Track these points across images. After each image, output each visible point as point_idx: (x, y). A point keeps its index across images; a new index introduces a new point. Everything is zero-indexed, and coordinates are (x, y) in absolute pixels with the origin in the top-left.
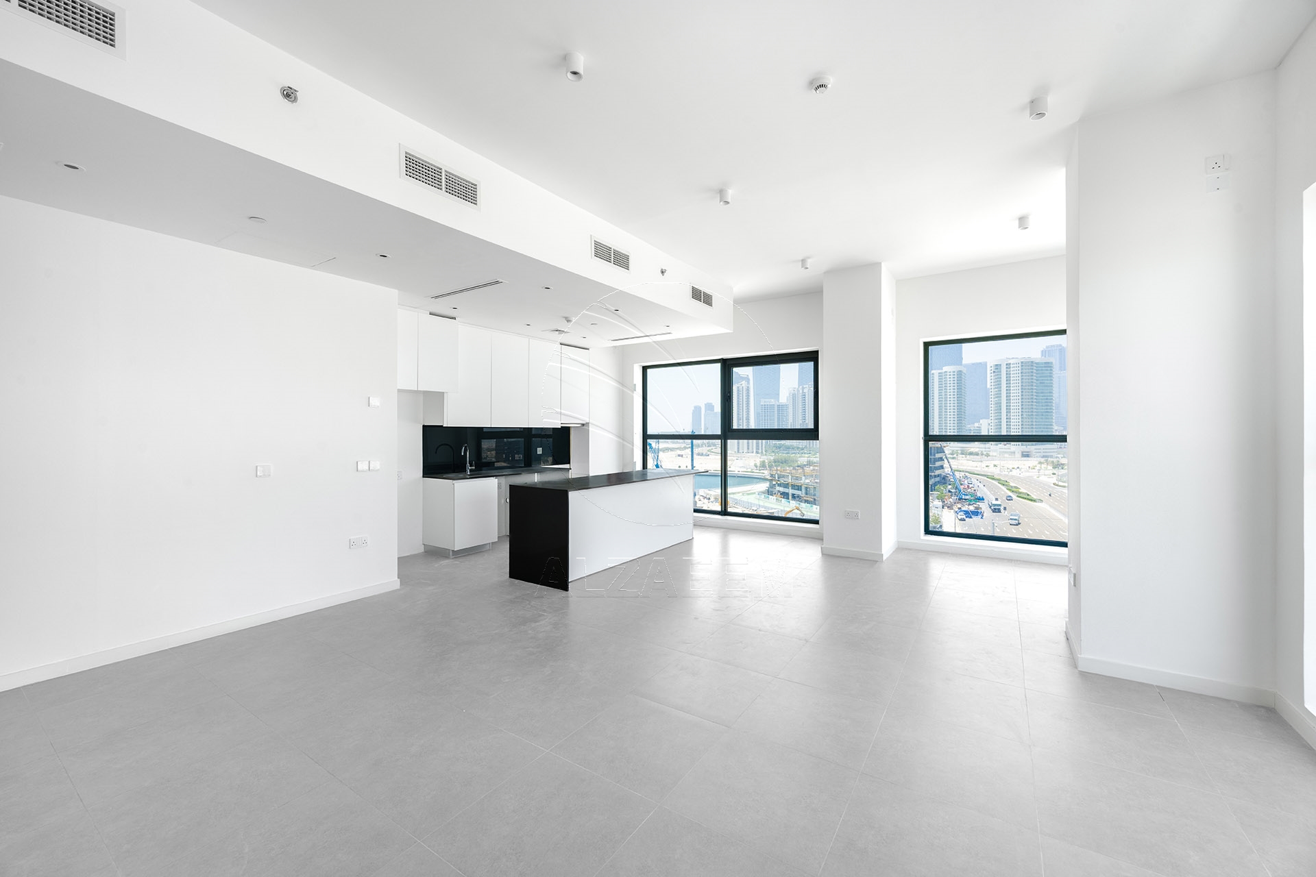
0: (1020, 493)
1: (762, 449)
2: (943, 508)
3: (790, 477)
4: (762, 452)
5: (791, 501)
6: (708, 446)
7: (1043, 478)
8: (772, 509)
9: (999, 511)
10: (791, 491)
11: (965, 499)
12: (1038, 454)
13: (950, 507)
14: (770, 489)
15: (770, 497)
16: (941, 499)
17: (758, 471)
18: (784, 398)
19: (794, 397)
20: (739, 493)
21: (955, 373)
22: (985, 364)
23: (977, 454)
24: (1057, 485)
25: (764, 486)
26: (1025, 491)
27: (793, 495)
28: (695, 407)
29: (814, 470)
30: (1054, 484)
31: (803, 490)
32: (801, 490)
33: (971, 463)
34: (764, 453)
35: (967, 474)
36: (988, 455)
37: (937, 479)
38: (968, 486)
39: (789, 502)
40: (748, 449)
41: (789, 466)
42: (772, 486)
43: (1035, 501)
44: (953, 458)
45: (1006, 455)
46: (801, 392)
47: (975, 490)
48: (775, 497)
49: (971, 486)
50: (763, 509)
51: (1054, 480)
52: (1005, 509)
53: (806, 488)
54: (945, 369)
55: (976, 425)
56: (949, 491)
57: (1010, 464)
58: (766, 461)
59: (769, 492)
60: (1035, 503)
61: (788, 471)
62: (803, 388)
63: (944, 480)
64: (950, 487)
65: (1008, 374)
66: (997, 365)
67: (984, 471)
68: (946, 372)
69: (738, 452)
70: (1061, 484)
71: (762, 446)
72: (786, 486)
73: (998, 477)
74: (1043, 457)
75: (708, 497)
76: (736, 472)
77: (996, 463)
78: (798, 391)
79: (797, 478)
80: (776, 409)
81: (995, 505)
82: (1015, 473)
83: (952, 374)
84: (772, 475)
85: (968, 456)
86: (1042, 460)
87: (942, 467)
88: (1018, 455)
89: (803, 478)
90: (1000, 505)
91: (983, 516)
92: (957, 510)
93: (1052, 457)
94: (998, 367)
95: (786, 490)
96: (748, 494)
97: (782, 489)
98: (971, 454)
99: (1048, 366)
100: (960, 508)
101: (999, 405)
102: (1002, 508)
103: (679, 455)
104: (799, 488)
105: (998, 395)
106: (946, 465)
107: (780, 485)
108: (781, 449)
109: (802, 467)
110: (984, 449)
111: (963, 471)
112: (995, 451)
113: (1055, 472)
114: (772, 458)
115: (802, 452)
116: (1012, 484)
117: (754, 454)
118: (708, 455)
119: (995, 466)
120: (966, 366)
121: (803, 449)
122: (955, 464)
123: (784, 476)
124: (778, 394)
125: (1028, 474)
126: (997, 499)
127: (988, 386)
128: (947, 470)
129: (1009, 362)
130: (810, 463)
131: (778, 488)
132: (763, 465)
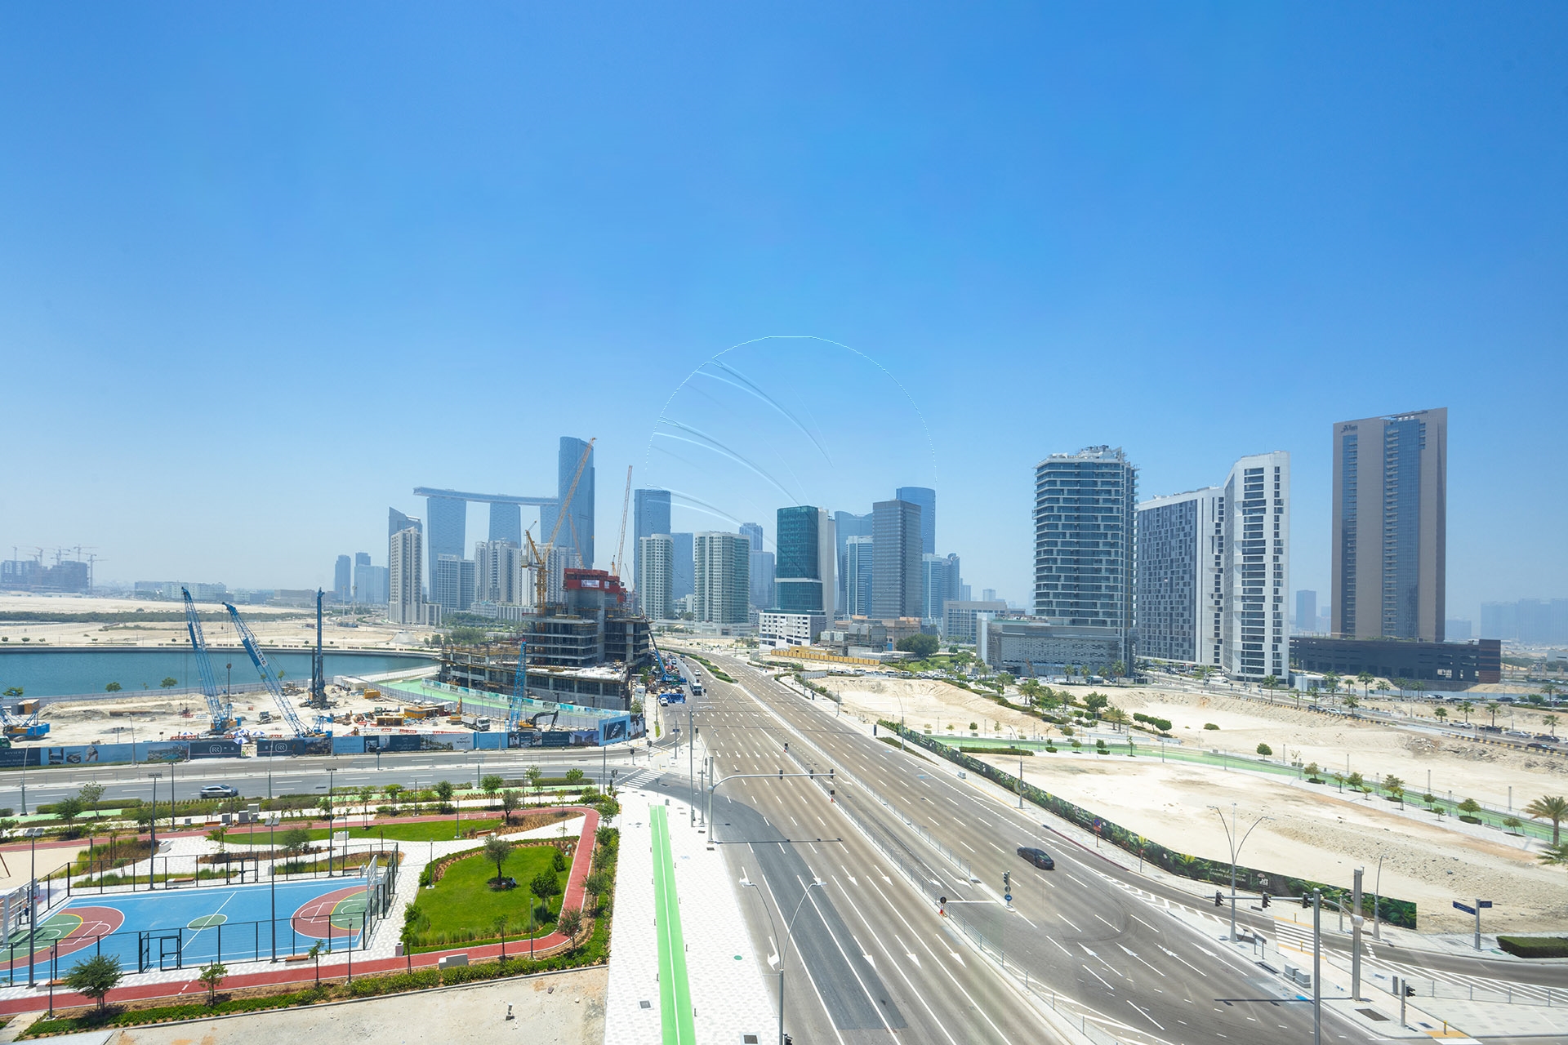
0: (720, 673)
1: (438, 620)
2: (646, 692)
3: (470, 658)
4: (438, 624)
5: (470, 690)
6: (359, 614)
7: (739, 657)
8: (442, 700)
9: (700, 694)
10: (470, 676)
11: (669, 682)
12: (736, 632)
13: (653, 692)
14: (443, 674)
15: (442, 684)
16: (644, 681)
17: (429, 649)
18: (470, 555)
19: (482, 553)
20: (398, 679)
21: (663, 542)
22: (692, 535)
23: (682, 631)
24: (750, 664)
25: (433, 670)
26: (723, 671)
27: (473, 681)
28: (341, 557)
29: (501, 648)
30: (748, 663)
31: (487, 675)
32: (484, 675)
33: (677, 641)
34: (441, 624)
35: (671, 653)
36: (691, 633)
37: (642, 659)
38: (672, 667)
39: (468, 691)
40: (418, 618)
41: (470, 643)
42: (445, 670)
43: (731, 681)
44: (660, 635)
45: (709, 633)
46: (492, 548)
47: (678, 671)
48: (449, 685)
49: (675, 666)
50: (430, 702)
51: (747, 659)
52: (705, 691)
53: (490, 672)
54: (653, 536)
55: (682, 600)
56: (654, 673)
57: (712, 642)
58: (442, 636)
59: (441, 678)
60: (732, 684)
61: (468, 650)
62: (494, 544)
63: (649, 660)
64: (654, 667)
65: (711, 548)
66: (701, 538)
67: (689, 650)
68: (654, 540)
69: (404, 622)
70: (754, 663)
71: (438, 615)
72: (464, 669)
73: (700, 657)
74: (740, 635)
75: (347, 687)
76: (398, 651)
77: (698, 640)
78: (488, 547)
79: (479, 660)
80: (459, 567)
81: (696, 687)
82: (715, 652)
83: (660, 542)
84: (445, 656)
85: (674, 633)
86: (739, 638)
87: (647, 646)
88: (719, 633)
89: (487, 658)
90: (700, 687)
91: (684, 699)
92: (660, 694)
93: (746, 635)
94: (702, 539)
95: (464, 675)
96: (411, 681)
97: (458, 674)
98: (677, 630)
99: (745, 543)
100: (662, 692)
101: (702, 578)
102: (702, 690)
103: (308, 625)
104: (481, 672)
105: (702, 570)
106: (651, 643)
107: (456, 669)
108: (465, 620)
109: (486, 644)
110: (688, 627)
111: (668, 650)
112: (699, 628)
113: (749, 650)
114: (450, 631)
115: (491, 624)
116: (712, 664)
117: (427, 626)
118: (357, 627)
119: (698, 644)
120: (674, 535)
121: (492, 621)
122: (659, 642)
123: (461, 657)
124: (463, 549)
125: (726, 653)
126: (698, 681)
127: (694, 560)
128: (652, 649)
129: (713, 535)
130: (497, 640)
131: (453, 673)
132: (436, 641)
